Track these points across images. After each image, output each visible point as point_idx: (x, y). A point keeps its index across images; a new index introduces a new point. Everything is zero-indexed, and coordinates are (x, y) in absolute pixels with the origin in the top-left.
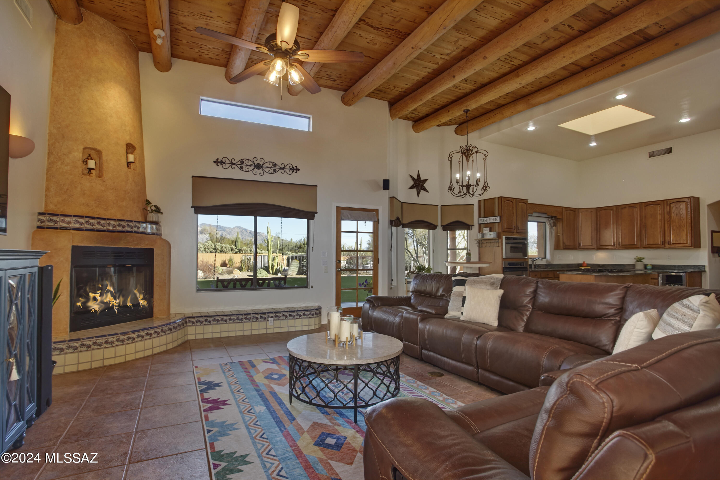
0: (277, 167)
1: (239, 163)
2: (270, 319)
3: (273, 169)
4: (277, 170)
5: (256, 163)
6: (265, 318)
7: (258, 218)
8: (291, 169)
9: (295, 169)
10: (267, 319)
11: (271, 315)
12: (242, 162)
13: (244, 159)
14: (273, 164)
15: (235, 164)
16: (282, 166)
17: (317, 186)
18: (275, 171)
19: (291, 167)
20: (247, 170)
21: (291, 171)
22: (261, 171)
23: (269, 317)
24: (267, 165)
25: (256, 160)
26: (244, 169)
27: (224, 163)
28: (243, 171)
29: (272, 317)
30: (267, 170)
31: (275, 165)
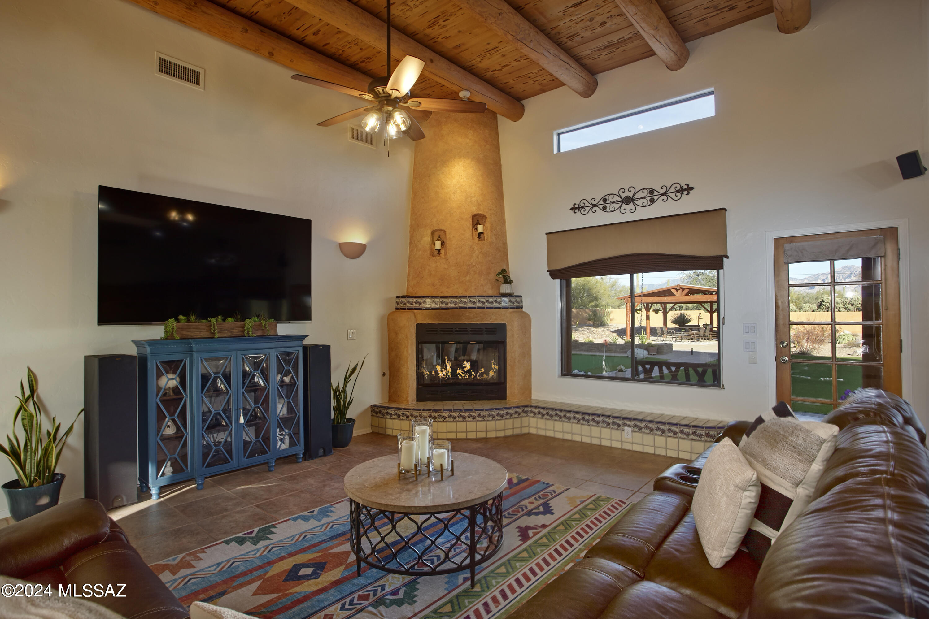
0: (656, 193)
1: (601, 202)
2: (626, 428)
3: (649, 199)
4: (656, 198)
5: (623, 195)
6: (619, 426)
7: (635, 275)
8: (678, 191)
9: (685, 190)
10: (622, 427)
11: (628, 423)
12: (605, 200)
13: (606, 195)
14: (649, 191)
15: (595, 205)
16: (663, 191)
17: (725, 209)
18: (652, 201)
19: (678, 188)
20: (613, 209)
21: (679, 194)
22: (631, 206)
23: (625, 424)
24: (640, 194)
25: (623, 192)
26: (608, 210)
27: (583, 207)
28: (607, 212)
29: (629, 426)
30: (640, 202)
31: (652, 192)
